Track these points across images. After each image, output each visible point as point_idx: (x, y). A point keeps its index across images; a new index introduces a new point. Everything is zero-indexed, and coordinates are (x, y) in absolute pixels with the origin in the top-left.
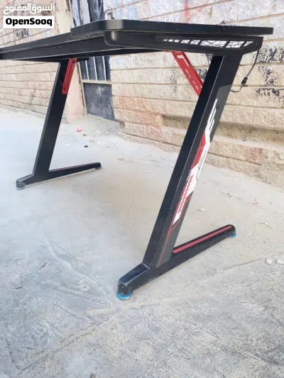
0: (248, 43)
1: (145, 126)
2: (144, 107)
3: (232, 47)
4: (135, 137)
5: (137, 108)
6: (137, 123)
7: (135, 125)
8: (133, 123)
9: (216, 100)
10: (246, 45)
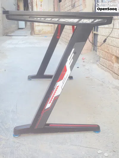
0: (97, 21)
1: (108, 61)
2: (109, 50)
3: (84, 22)
4: (103, 67)
5: (106, 50)
6: (105, 59)
7: (104, 60)
8: (103, 58)
9: (73, 49)
10: (95, 21)
